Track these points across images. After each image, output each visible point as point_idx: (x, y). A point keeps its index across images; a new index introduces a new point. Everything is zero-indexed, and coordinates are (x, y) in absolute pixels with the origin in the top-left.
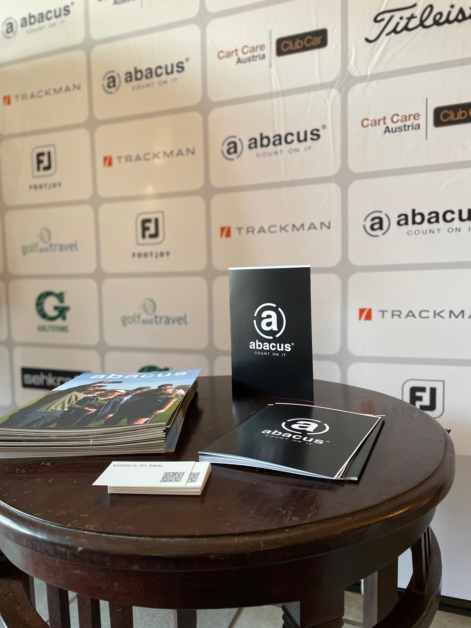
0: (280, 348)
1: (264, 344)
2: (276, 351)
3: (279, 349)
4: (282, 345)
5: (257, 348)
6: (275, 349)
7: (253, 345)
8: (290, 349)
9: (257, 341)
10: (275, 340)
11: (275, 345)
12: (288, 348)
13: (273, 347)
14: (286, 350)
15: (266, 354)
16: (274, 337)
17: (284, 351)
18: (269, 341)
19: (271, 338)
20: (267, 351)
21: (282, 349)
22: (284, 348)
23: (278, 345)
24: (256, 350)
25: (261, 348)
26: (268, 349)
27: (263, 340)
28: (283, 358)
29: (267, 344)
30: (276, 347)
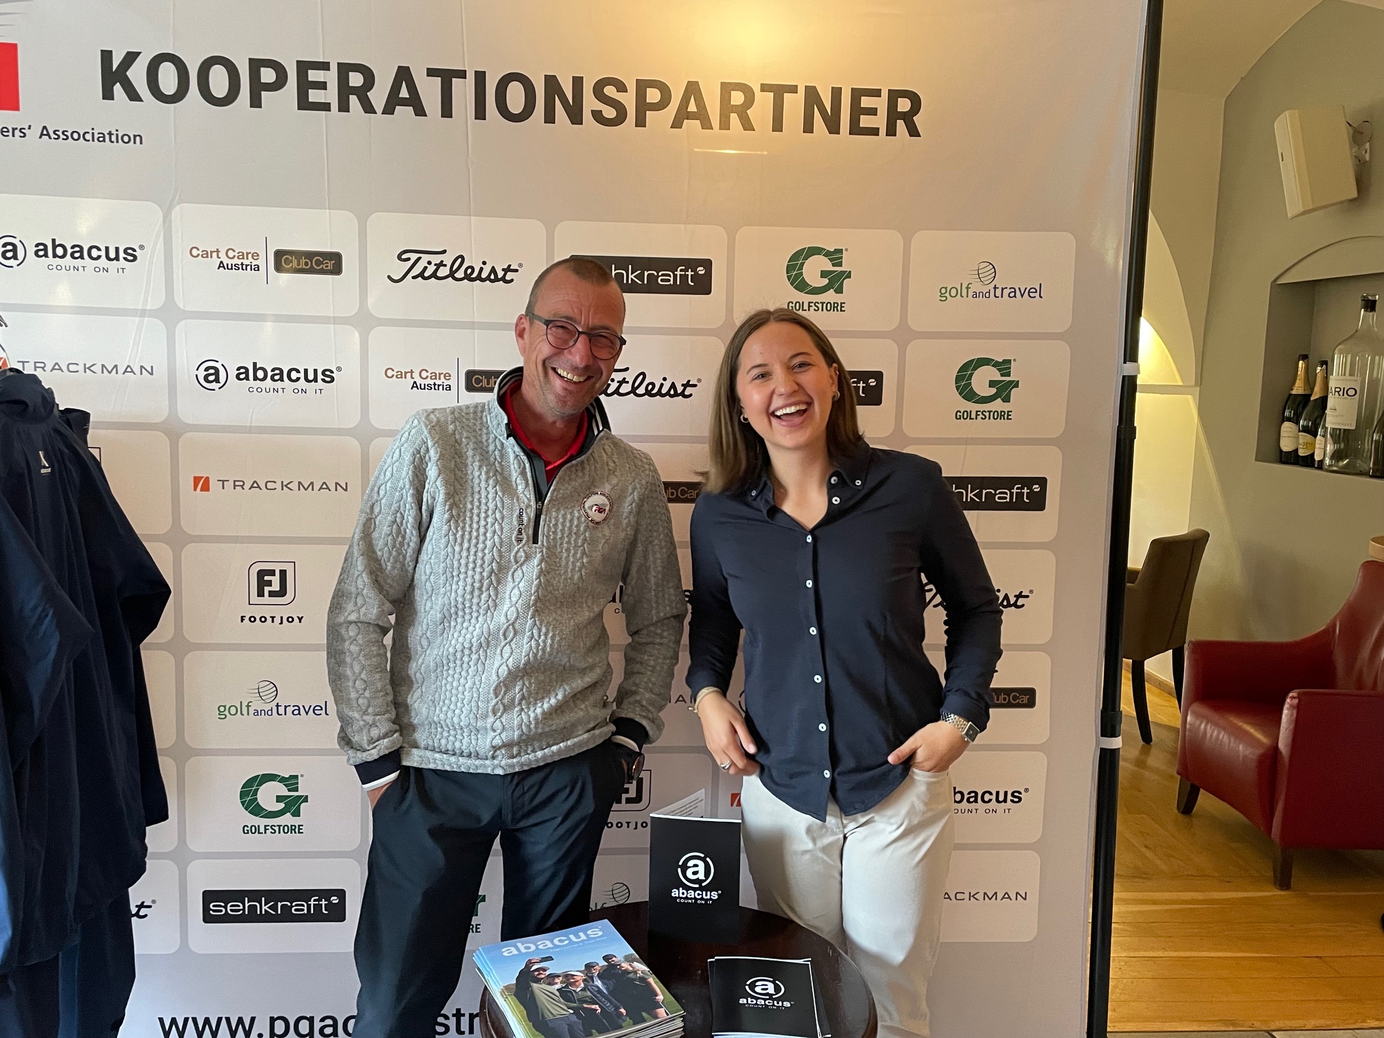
0: (706, 895)
1: (689, 892)
2: (702, 899)
3: (705, 897)
4: (709, 893)
5: (681, 895)
6: (700, 896)
7: (675, 893)
8: (717, 897)
9: (681, 889)
10: (701, 888)
11: (701, 893)
12: (715, 895)
13: (699, 894)
14: (712, 897)
15: (690, 901)
16: (700, 885)
17: (711, 899)
18: (695, 890)
19: (697, 886)
20: (691, 899)
21: (708, 897)
22: (711, 895)
23: (704, 893)
24: (679, 897)
25: (684, 896)
26: (693, 896)
27: (687, 888)
28: (707, 906)
29: (693, 892)
30: (702, 895)
